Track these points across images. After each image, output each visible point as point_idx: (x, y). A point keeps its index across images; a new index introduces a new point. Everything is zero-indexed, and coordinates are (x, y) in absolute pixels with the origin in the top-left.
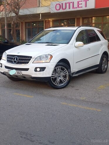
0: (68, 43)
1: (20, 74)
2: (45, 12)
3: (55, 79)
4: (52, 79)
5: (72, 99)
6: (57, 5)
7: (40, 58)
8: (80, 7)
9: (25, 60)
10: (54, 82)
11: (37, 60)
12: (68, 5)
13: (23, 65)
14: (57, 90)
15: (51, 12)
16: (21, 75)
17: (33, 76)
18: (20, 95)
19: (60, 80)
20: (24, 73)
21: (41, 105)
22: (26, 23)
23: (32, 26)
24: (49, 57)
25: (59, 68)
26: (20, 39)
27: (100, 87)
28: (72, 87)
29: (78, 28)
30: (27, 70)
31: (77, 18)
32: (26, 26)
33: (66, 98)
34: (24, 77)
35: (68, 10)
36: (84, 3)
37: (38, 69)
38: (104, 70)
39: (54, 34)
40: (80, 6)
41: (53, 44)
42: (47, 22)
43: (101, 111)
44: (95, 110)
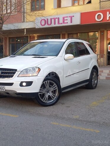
0: (57, 55)
1: (2, 90)
2: (29, 28)
3: (44, 95)
4: (40, 95)
5: (63, 118)
6: (42, 20)
7: (26, 71)
8: (66, 23)
9: (9, 73)
10: (42, 98)
11: (22, 73)
12: (53, 20)
13: (6, 79)
14: (45, 107)
15: (36, 27)
16: (4, 90)
17: (18, 92)
18: (3, 114)
19: (49, 96)
20: (7, 88)
21: (28, 126)
22: (10, 38)
23: (16, 42)
24: (37, 70)
25: (48, 82)
26: (3, 54)
27: (93, 103)
28: (62, 104)
29: (67, 40)
30: (11, 84)
31: (62, 34)
32: (9, 42)
33: (56, 116)
34: (8, 93)
35: (53, 25)
36: (69, 19)
37: (24, 84)
38: (94, 86)
39: (41, 46)
40: (65, 21)
41: (40, 56)
42: (32, 37)
43: (99, 132)
44: (92, 130)
